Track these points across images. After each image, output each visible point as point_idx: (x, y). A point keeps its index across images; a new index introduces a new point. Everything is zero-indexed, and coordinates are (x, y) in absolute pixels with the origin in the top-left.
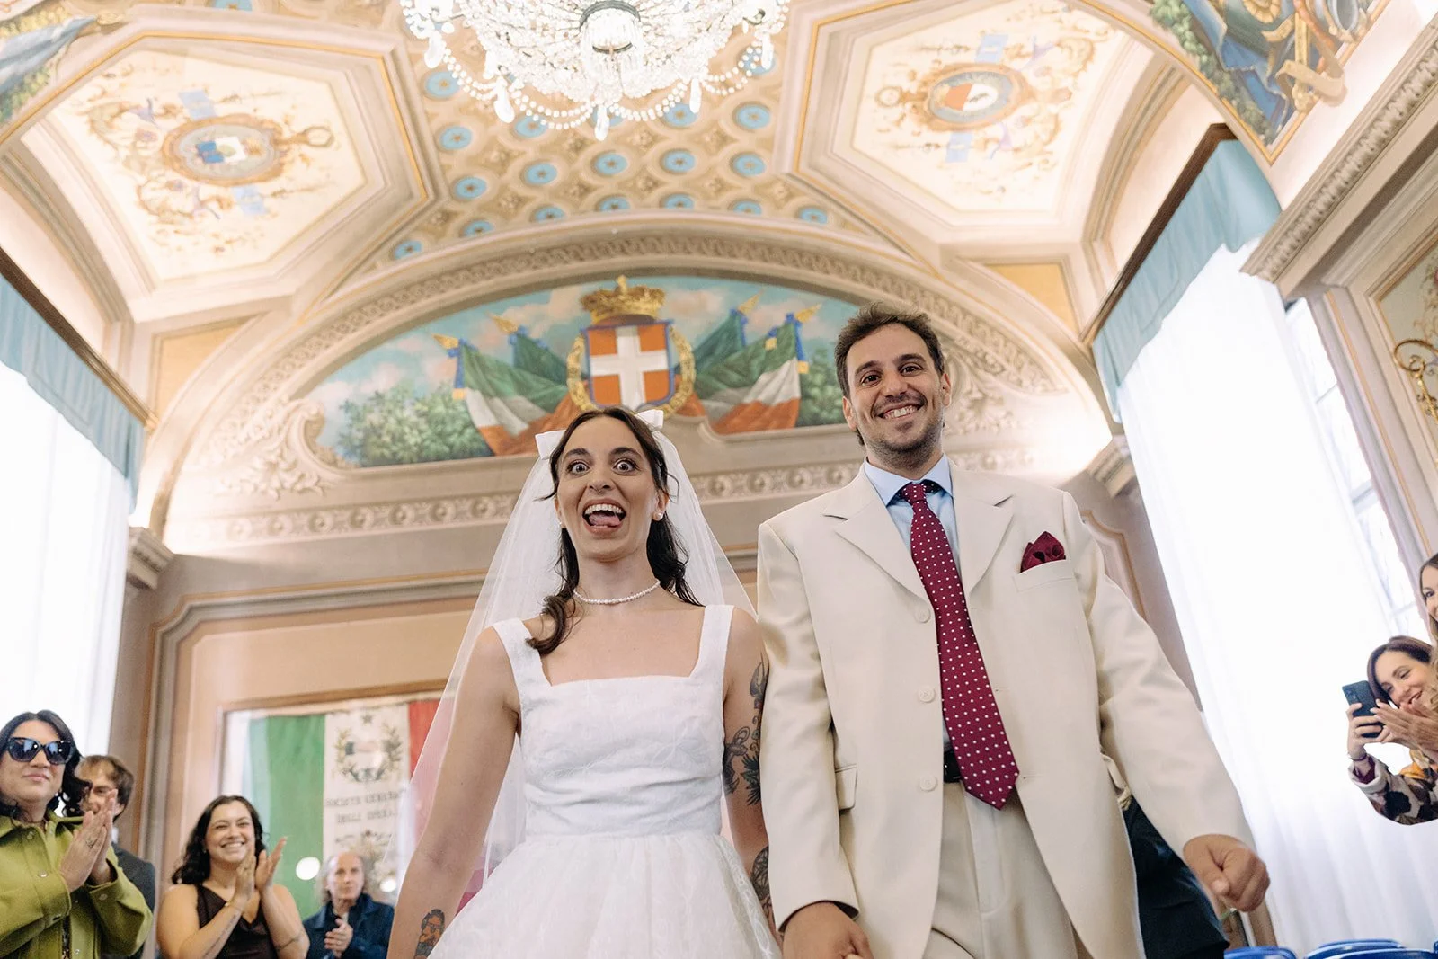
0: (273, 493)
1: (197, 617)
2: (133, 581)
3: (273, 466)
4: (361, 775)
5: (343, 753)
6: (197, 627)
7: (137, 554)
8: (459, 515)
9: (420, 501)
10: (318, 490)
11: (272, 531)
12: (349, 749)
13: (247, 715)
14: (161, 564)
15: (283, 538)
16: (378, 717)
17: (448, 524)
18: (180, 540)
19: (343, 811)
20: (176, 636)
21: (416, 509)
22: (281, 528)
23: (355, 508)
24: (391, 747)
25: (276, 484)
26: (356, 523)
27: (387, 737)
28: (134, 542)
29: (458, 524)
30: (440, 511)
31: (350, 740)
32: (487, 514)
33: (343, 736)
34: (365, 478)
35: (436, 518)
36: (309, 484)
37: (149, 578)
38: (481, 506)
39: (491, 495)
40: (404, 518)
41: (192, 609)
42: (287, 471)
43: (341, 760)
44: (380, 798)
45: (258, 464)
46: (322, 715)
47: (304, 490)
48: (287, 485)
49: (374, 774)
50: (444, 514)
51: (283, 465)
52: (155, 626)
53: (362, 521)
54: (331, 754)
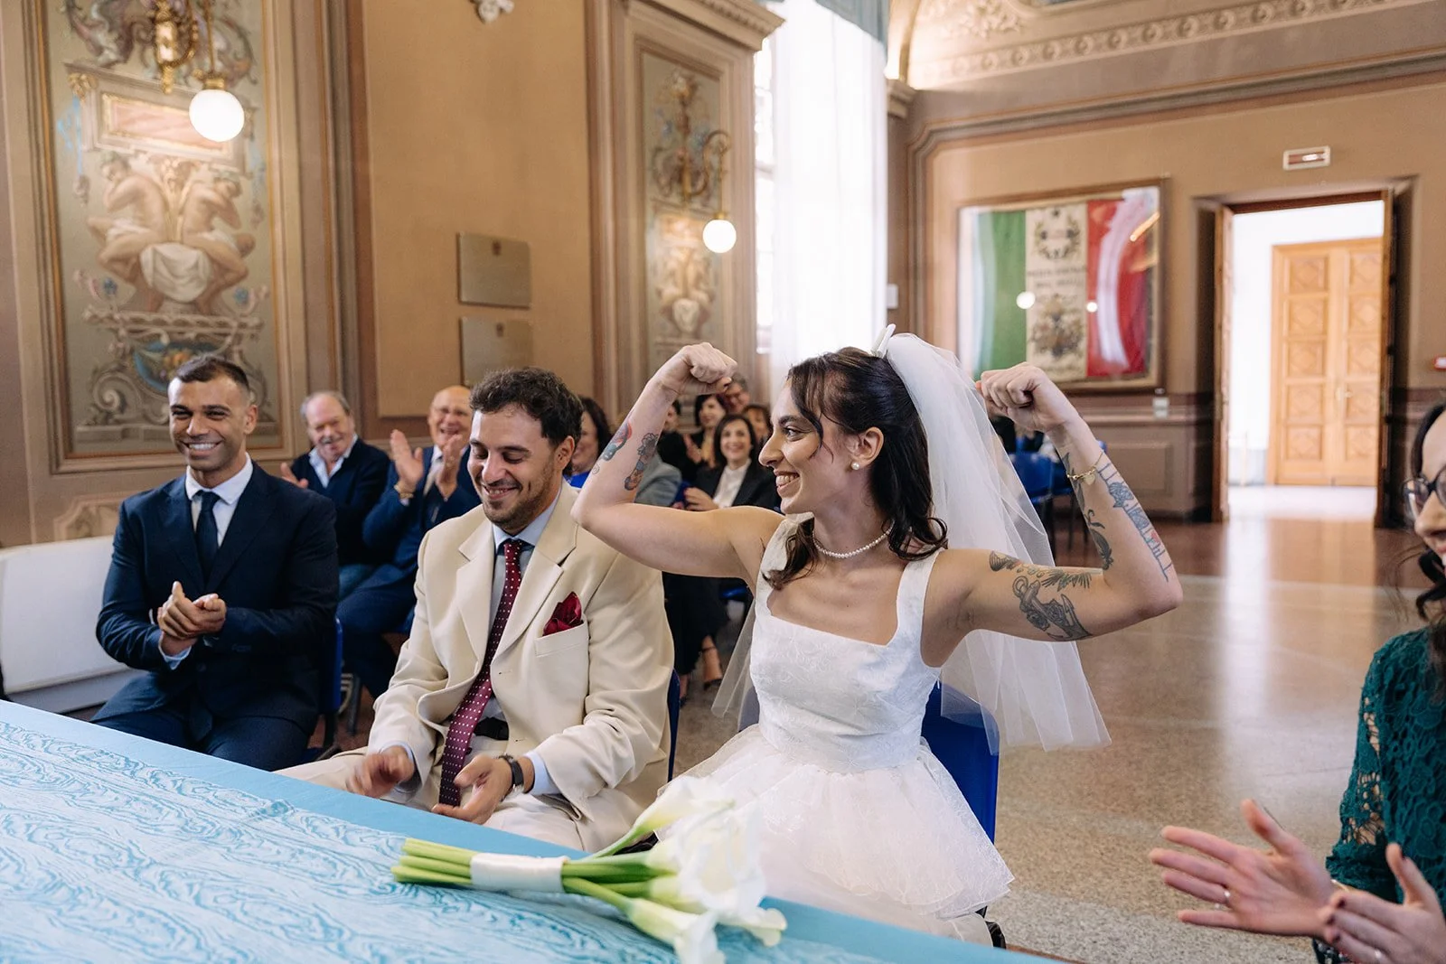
0: (984, 35)
1: (934, 139)
2: (891, 116)
3: (982, 11)
4: (1052, 254)
5: (1038, 238)
6: (936, 146)
7: (894, 98)
8: (1131, 42)
9: (1098, 31)
10: (1017, 29)
11: (984, 67)
12: (1044, 236)
13: (976, 210)
14: (907, 98)
15: (992, 72)
16: (1064, 212)
17: (1123, 50)
18: (920, 80)
19: (1039, 280)
20: (921, 154)
21: (1095, 39)
22: (991, 64)
23: (1046, 42)
24: (1072, 234)
25: (985, 26)
26: (1047, 56)
27: (1069, 227)
28: (890, 90)
29: (1131, 50)
30: (1115, 39)
31: (1043, 229)
32: (1156, 39)
33: (1040, 225)
34: (1055, 14)
35: (1112, 45)
36: (1011, 23)
37: (901, 111)
38: (1149, 32)
39: (1159, 20)
40: (1086, 47)
41: (932, 133)
42: (993, 13)
43: (1037, 243)
44: (1065, 271)
45: (971, 9)
46: (1023, 212)
47: (1008, 30)
48: (994, 26)
49: (1061, 254)
50: (1118, 42)
51: (990, 9)
52: (908, 146)
53: (1052, 54)
54: (1030, 239)
